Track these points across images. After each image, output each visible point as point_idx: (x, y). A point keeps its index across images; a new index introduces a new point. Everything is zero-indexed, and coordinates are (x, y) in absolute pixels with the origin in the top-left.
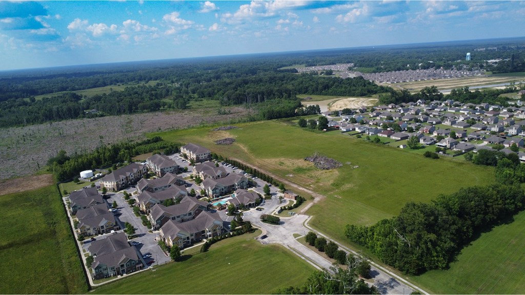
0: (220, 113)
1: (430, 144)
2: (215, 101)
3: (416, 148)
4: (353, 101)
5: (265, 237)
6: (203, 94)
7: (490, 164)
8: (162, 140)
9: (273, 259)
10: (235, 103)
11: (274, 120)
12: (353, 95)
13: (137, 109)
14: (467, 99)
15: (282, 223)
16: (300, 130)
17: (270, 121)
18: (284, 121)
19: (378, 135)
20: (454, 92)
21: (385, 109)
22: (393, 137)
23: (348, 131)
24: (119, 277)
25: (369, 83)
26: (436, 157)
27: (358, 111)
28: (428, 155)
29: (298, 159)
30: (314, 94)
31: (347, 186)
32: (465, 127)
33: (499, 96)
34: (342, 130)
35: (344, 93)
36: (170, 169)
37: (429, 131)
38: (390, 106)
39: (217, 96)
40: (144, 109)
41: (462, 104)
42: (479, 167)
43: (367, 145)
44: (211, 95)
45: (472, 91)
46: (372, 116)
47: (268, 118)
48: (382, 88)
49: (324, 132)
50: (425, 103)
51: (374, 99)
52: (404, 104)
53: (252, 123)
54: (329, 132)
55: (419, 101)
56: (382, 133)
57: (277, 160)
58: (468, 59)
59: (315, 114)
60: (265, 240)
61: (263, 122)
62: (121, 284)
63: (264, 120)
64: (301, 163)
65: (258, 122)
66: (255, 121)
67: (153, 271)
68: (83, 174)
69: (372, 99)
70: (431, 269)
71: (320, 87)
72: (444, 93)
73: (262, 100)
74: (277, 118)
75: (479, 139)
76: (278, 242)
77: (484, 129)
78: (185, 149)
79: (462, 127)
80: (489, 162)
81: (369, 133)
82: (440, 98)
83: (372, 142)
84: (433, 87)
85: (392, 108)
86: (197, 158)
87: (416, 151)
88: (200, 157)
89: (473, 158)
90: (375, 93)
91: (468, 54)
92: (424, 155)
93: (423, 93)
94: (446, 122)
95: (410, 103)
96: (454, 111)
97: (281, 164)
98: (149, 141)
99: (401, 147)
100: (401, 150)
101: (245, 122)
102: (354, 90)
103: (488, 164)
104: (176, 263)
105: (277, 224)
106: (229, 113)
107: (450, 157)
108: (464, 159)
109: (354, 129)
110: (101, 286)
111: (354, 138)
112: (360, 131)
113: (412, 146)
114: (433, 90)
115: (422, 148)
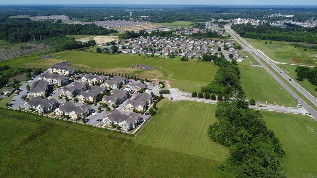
0: (22, 48)
1: (176, 56)
3: (173, 57)
4: (102, 37)
5: (172, 99)
7: (209, 61)
8: (10, 67)
9: (189, 104)
10: (23, 41)
14: (162, 35)
16: (100, 54)
17: (70, 51)
18: (79, 50)
19: (147, 53)
20: (152, 32)
22: (156, 54)
23: (128, 53)
24: (138, 128)
26: (186, 60)
27: (117, 43)
28: (183, 60)
29: (128, 67)
30: (71, 34)
31: (171, 75)
32: (178, 48)
33: (172, 34)
34: (125, 52)
35: (92, 33)
38: (130, 40)
41: (162, 38)
42: (205, 62)
46: (129, 45)
48: (112, 30)
49: (117, 54)
50: (144, 38)
52: (135, 38)
53: (59, 53)
54: (120, 54)
55: (141, 37)
57: (117, 69)
58: (131, 15)
59: (93, 45)
61: (66, 52)
62: (144, 129)
63: (65, 50)
64: (134, 69)
65: (63, 52)
66: (59, 51)
67: (149, 121)
72: (149, 33)
74: (73, 49)
75: (190, 52)
76: (180, 99)
77: (186, 48)
80: (209, 59)
81: (142, 53)
82: (147, 35)
83: (150, 57)
84: (144, 29)
85: (132, 41)
87: (174, 59)
89: (201, 59)
90: (110, 33)
91: (131, 13)
92: (181, 60)
93: (140, 32)
94: (168, 46)
95: (138, 38)
96: (163, 41)
98: (1, 69)
99: (166, 57)
100: (166, 59)
101: (53, 52)
104: (153, 116)
105: (169, 93)
106: (29, 48)
107: (191, 59)
108: (197, 60)
109: (131, 52)
110: (136, 132)
111: (137, 56)
112: (135, 52)
113: (171, 56)
114: (144, 31)
115: (175, 57)
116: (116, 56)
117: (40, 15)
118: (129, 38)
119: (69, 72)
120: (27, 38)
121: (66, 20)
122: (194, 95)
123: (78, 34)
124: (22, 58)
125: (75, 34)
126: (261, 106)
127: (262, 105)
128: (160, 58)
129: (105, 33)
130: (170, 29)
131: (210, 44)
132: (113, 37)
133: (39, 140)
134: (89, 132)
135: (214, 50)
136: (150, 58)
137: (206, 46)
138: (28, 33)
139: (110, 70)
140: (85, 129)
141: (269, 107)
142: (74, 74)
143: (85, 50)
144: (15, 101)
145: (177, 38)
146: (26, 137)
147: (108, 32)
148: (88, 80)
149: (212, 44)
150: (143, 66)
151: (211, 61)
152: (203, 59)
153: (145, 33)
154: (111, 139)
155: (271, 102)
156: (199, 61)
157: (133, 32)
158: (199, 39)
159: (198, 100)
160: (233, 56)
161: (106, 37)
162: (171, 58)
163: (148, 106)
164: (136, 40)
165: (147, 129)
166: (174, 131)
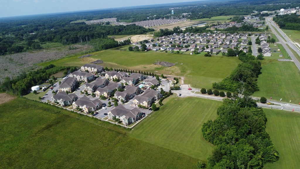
0: (70, 49)
1: (201, 51)
2: (56, 43)
3: (198, 53)
4: (139, 36)
5: (180, 95)
6: (43, 39)
7: (234, 56)
8: (55, 66)
9: (195, 101)
10: (73, 43)
11: (109, 49)
12: (137, 34)
13: (6, 51)
14: (195, 32)
15: (181, 89)
16: (131, 52)
17: (107, 50)
18: (115, 49)
19: (174, 50)
20: (187, 29)
21: (162, 39)
22: (182, 51)
23: (157, 50)
24: (137, 122)
25: (141, 27)
26: (210, 56)
27: (150, 41)
28: (206, 55)
29: (151, 64)
31: (189, 72)
32: (207, 43)
33: (206, 30)
34: (154, 50)
35: (131, 33)
36: (91, 77)
37: (195, 46)
38: (163, 37)
39: (55, 40)
40: (12, 51)
41: (194, 34)
42: (230, 57)
43: (174, 55)
44: (50, 40)
45: (193, 28)
46: (160, 43)
47: (106, 48)
48: (149, 29)
49: (146, 52)
50: (177, 35)
51: (149, 35)
52: (169, 36)
53: (98, 52)
54: (148, 52)
55: (175, 34)
56: (176, 49)
57: (141, 66)
58: (173, 13)
59: (129, 44)
60: (181, 96)
61: (103, 51)
62: (142, 124)
63: (104, 50)
64: (156, 66)
65: (101, 51)
66: (98, 51)
67: (150, 116)
68: (34, 88)
69: (148, 35)
70: (255, 91)
71: (117, 30)
72: (183, 30)
73: (89, 40)
74: (110, 48)
75: (218, 47)
76: (188, 96)
77: (215, 43)
78: (86, 67)
79: (206, 43)
80: (233, 55)
81: (169, 50)
82: (181, 32)
83: (175, 53)
84: (178, 27)
85: (164, 38)
86: (98, 70)
87: (198, 55)
88: (99, 70)
89: (226, 54)
90: (147, 32)
91: (173, 11)
93: (174, 30)
94: (198, 42)
95: (171, 35)
96: (194, 37)
97: (145, 68)
98: (48, 67)
99: (191, 54)
100: (191, 55)
101: (93, 52)
102: (137, 31)
103: (232, 56)
104: (155, 112)
105: (179, 90)
106: (76, 48)
107: (215, 55)
108: (222, 55)
109: (160, 49)
110: (134, 127)
111: (164, 53)
112: (163, 49)
113: (196, 52)
114: (178, 28)
115: (200, 53)
116: (145, 53)
117: (95, 19)
118: (162, 36)
119: (97, 69)
120: (76, 40)
121: (114, 22)
122: (203, 92)
123: (119, 35)
124: (67, 58)
125: (117, 35)
126: (273, 104)
127: (275, 103)
128: (185, 54)
129: (143, 32)
130: (205, 25)
131: (243, 38)
132: (149, 36)
133: (52, 130)
134: (94, 124)
135: (244, 44)
136: (175, 55)
137: (237, 40)
138: (77, 36)
139: (134, 67)
140: (92, 121)
141: (282, 106)
142: (102, 72)
143: (120, 49)
144: (47, 95)
145: (210, 33)
146: (43, 126)
147: (145, 31)
148: (110, 77)
149: (245, 38)
150: (165, 63)
151: (236, 56)
152: (228, 54)
153: (178, 30)
154: (110, 132)
155: (286, 100)
156: (223, 56)
157: (167, 30)
158: (233, 33)
159: (206, 96)
160: (262, 50)
161: (143, 35)
162: (195, 54)
163: (155, 101)
164: (168, 37)
165: (145, 124)
166: (170, 127)
